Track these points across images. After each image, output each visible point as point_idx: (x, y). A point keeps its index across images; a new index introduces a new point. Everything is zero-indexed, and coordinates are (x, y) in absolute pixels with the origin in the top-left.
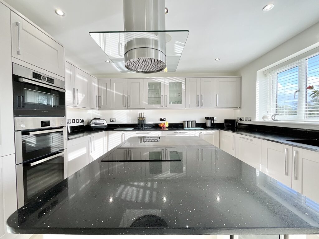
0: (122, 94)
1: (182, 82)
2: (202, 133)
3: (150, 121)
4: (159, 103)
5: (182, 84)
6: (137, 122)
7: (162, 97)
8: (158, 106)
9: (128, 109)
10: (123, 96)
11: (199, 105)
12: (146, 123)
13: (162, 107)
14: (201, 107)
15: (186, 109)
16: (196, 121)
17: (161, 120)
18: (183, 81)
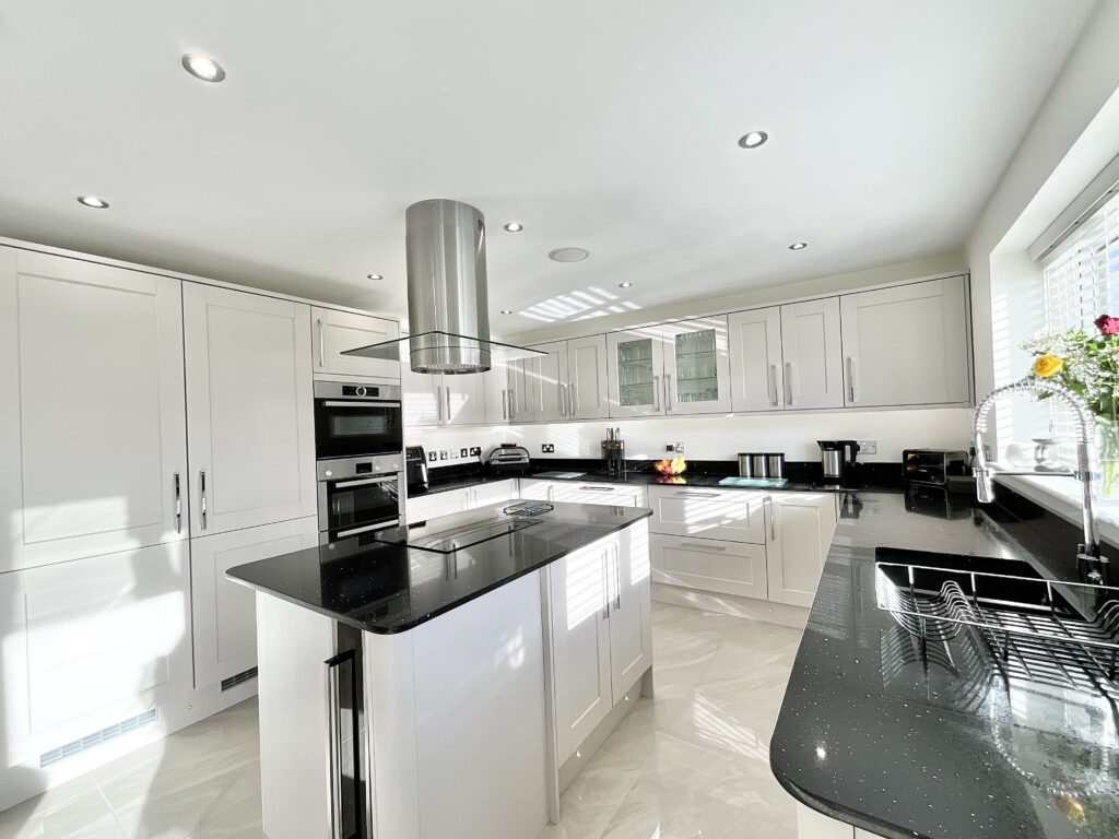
0: (556, 382)
1: (717, 329)
2: (769, 499)
3: (635, 453)
4: (647, 400)
5: (717, 336)
6: (599, 455)
7: (655, 381)
8: (646, 409)
9: (571, 421)
10: (560, 386)
11: (782, 399)
12: (627, 458)
13: (657, 413)
14: (788, 407)
15: (732, 415)
16: (782, 455)
17: (670, 448)
18: (718, 325)
